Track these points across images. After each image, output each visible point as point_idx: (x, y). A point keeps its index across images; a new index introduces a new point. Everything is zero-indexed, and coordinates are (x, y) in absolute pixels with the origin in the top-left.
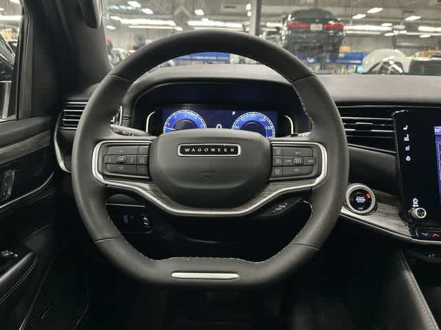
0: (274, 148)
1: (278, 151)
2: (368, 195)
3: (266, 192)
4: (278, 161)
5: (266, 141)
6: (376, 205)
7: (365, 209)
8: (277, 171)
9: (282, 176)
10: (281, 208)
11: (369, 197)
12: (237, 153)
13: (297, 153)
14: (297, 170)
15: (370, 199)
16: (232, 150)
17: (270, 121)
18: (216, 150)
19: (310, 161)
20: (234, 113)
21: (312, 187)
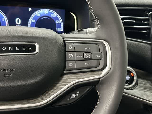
0: (67, 44)
1: (70, 47)
2: (132, 74)
3: (61, 84)
4: (70, 56)
5: (60, 38)
6: (137, 80)
7: (130, 84)
8: (70, 65)
9: (75, 69)
10: (74, 96)
11: (132, 75)
12: (35, 51)
13: (86, 49)
14: (87, 64)
15: (133, 77)
16: (30, 48)
17: (59, 17)
18: (14, 48)
19: (98, 56)
20: (30, 9)
21: (99, 78)
